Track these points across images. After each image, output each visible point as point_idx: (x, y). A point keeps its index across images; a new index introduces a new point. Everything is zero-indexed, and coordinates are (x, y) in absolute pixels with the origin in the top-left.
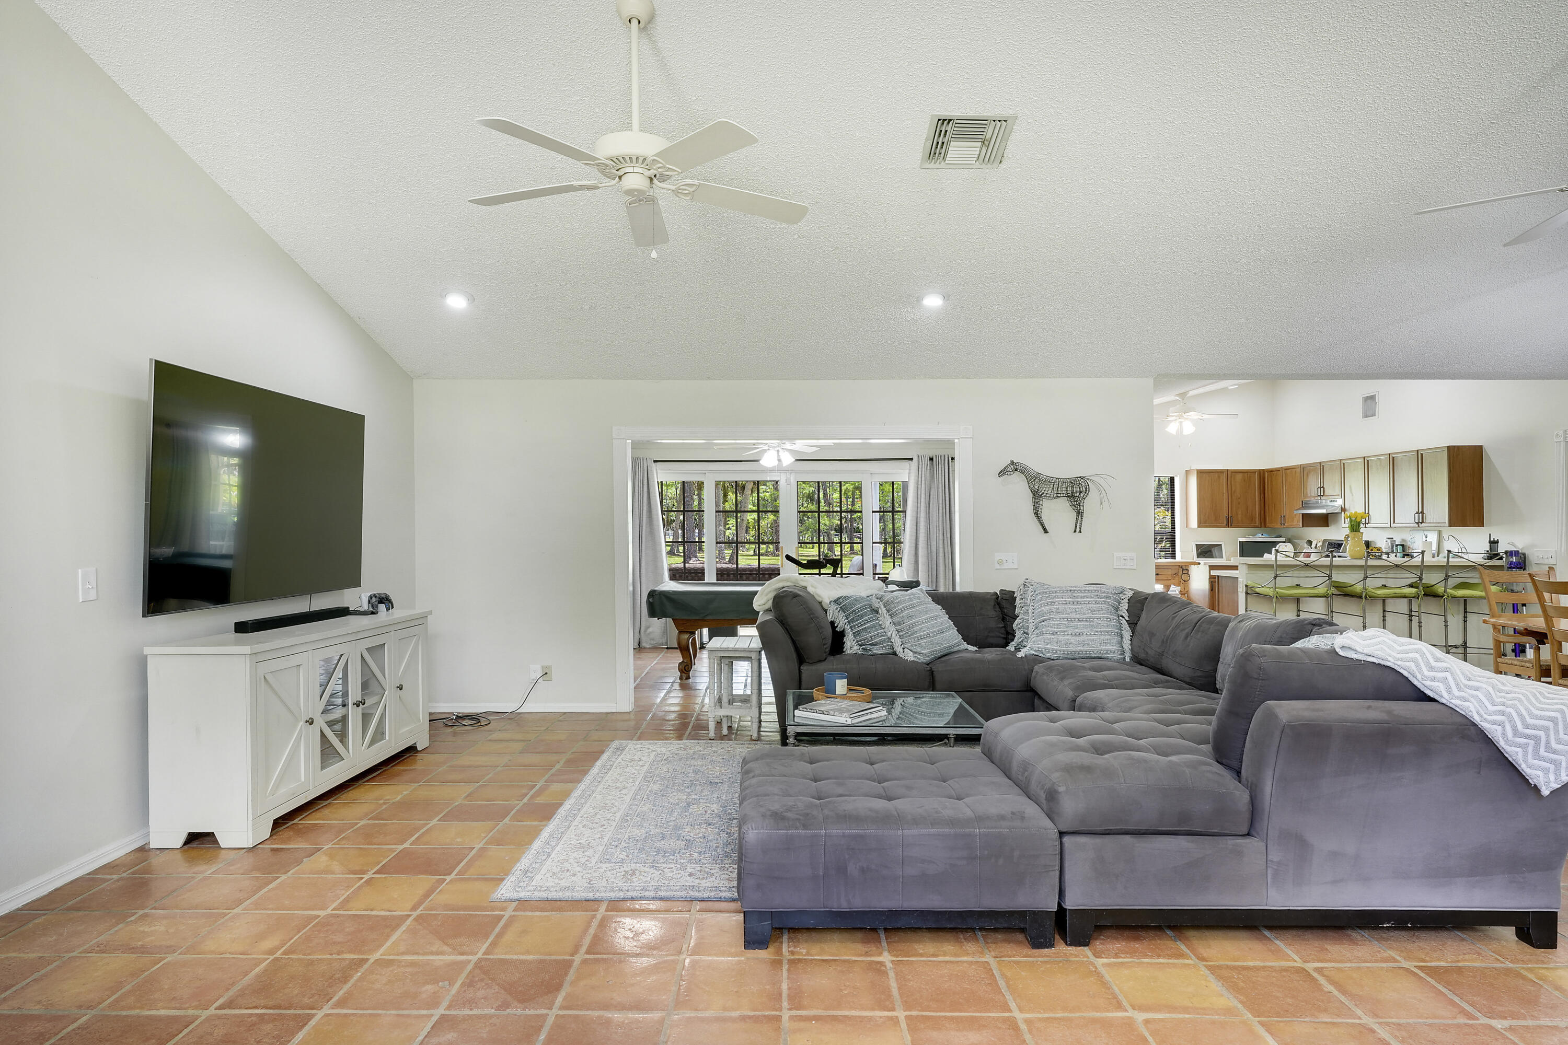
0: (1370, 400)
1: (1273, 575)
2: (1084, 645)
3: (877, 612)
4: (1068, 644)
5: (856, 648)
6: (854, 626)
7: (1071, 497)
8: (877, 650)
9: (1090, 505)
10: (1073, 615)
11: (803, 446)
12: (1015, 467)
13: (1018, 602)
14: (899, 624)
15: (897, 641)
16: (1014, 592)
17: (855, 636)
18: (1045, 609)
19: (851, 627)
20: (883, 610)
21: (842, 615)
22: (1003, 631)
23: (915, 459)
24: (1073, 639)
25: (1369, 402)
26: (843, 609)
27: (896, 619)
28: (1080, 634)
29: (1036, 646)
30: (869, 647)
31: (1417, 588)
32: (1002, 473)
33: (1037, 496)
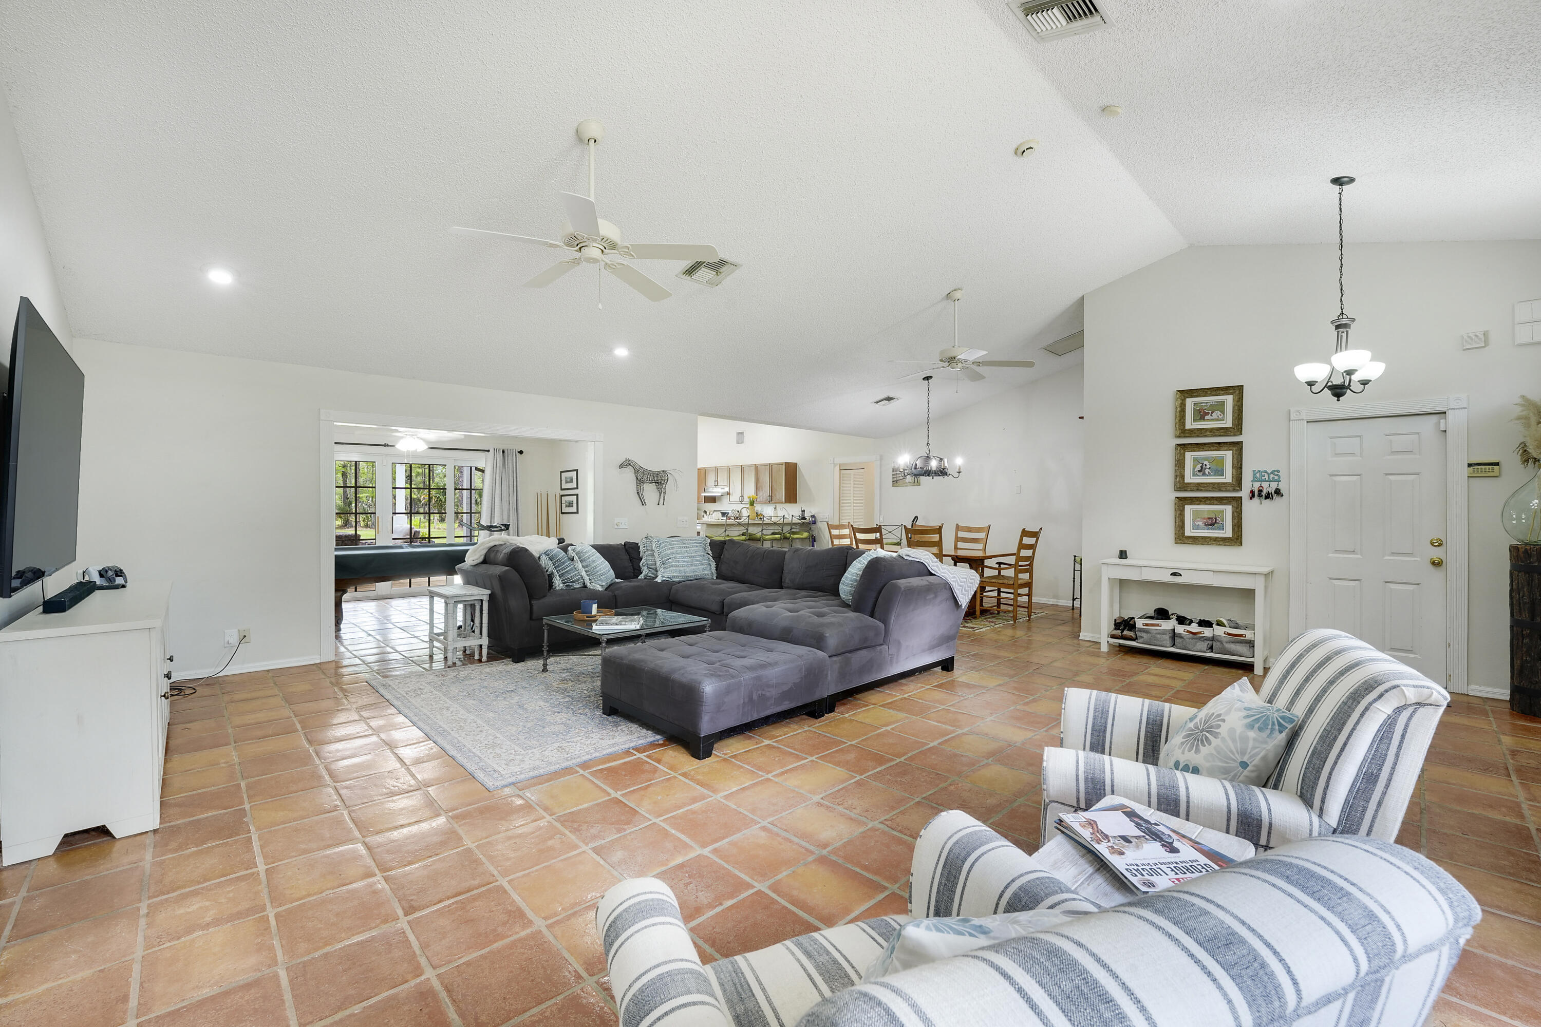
0: (741, 434)
1: (724, 530)
2: (694, 572)
3: (573, 560)
4: (685, 572)
5: (561, 585)
6: (559, 570)
7: (657, 483)
8: (576, 586)
9: (669, 487)
10: (686, 555)
11: (434, 435)
12: (627, 463)
13: (641, 549)
14: (587, 566)
15: (587, 579)
16: (638, 544)
17: (560, 577)
18: (668, 552)
19: (557, 571)
20: (576, 558)
21: (550, 562)
22: (632, 567)
23: (492, 450)
24: (688, 569)
25: (740, 435)
26: (551, 559)
27: (585, 564)
28: (691, 566)
29: (666, 575)
30: (571, 584)
31: (781, 534)
32: (621, 466)
33: (640, 482)
